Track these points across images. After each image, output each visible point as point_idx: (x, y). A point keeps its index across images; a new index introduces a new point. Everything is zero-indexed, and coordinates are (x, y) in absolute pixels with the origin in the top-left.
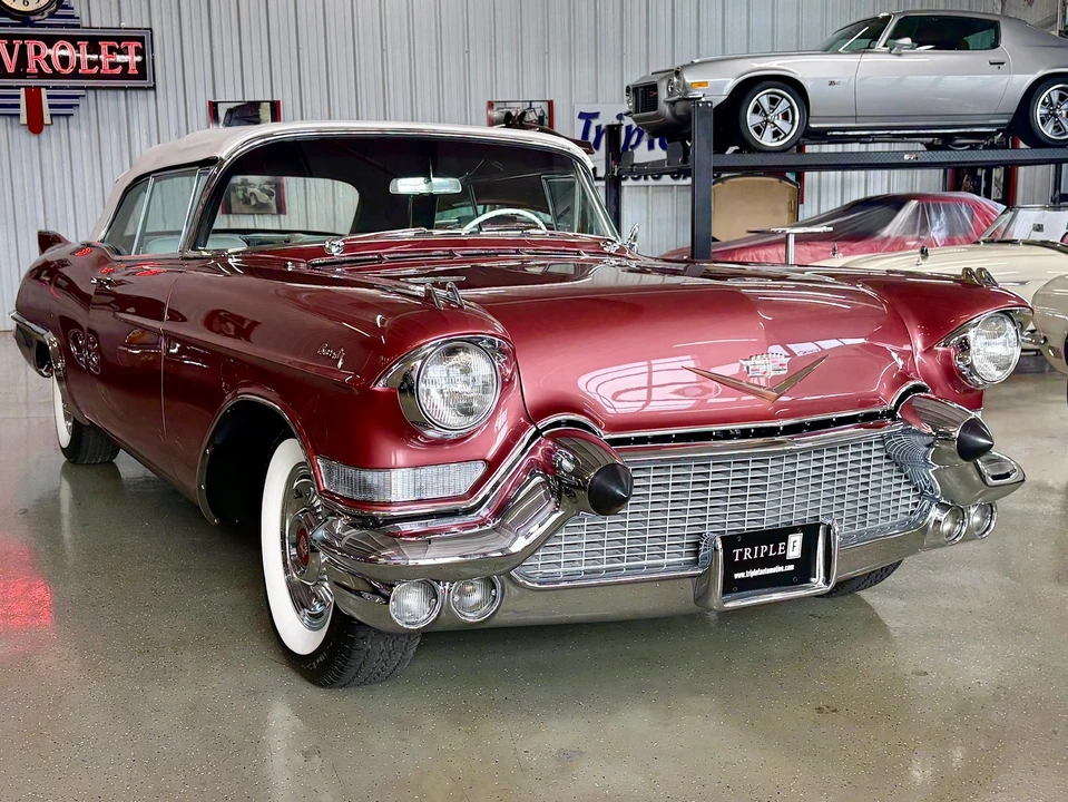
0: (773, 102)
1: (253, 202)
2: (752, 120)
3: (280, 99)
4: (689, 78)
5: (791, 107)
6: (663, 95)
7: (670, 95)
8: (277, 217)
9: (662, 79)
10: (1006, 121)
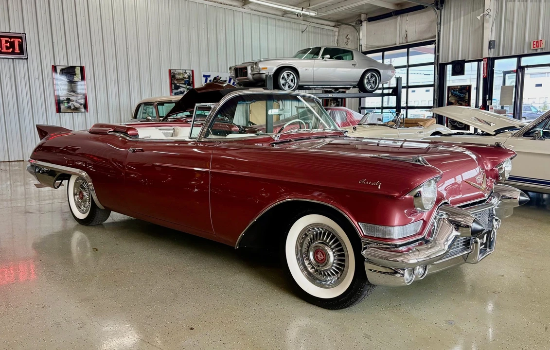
0: (288, 75)
2: (282, 82)
3: (84, 65)
4: (261, 66)
5: (294, 77)
6: (249, 71)
7: (252, 71)
8: (84, 113)
9: (249, 65)
10: (356, 84)
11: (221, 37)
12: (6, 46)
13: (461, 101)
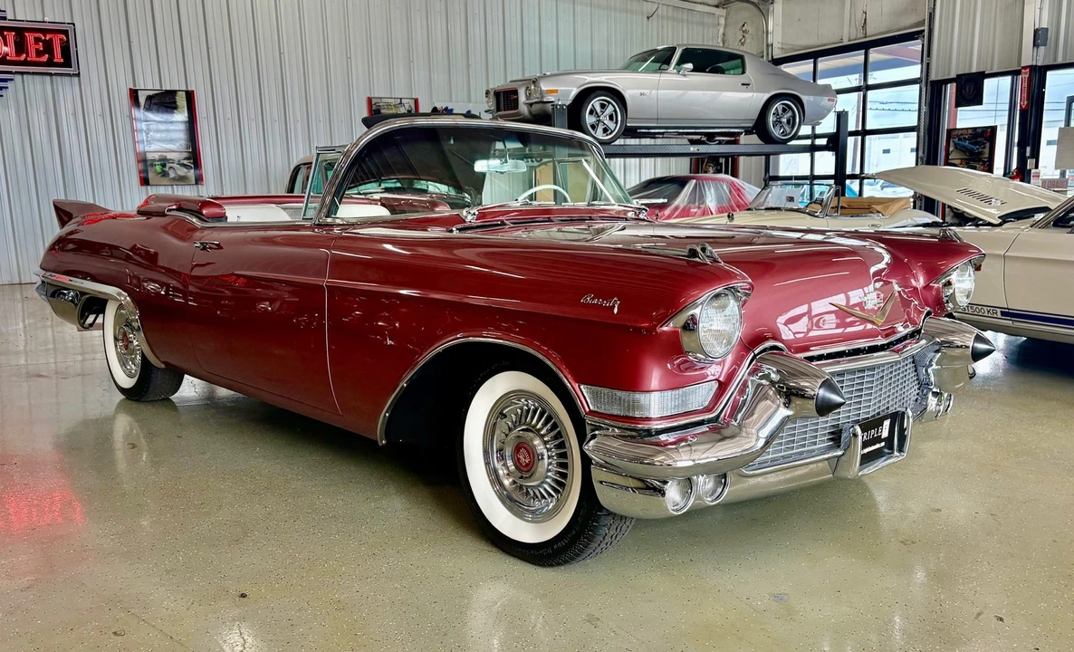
0: (603, 106)
1: (172, 175)
2: (590, 120)
3: (194, 89)
4: (544, 86)
5: (615, 111)
6: (522, 98)
7: (528, 98)
8: (195, 186)
9: (521, 86)
10: (751, 125)
11: (477, 31)
12: (37, 50)
13: (974, 160)
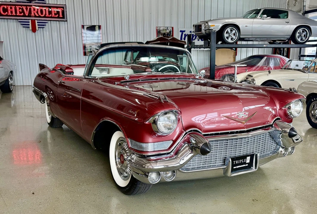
0: (231, 31)
2: (226, 35)
3: (101, 25)
4: (210, 24)
5: (236, 32)
6: (203, 28)
7: (205, 28)
9: (203, 24)
10: (289, 37)
